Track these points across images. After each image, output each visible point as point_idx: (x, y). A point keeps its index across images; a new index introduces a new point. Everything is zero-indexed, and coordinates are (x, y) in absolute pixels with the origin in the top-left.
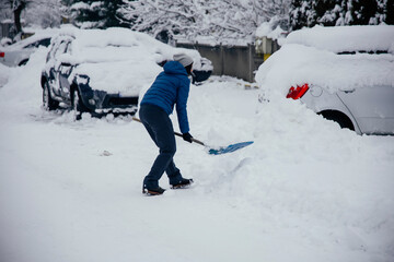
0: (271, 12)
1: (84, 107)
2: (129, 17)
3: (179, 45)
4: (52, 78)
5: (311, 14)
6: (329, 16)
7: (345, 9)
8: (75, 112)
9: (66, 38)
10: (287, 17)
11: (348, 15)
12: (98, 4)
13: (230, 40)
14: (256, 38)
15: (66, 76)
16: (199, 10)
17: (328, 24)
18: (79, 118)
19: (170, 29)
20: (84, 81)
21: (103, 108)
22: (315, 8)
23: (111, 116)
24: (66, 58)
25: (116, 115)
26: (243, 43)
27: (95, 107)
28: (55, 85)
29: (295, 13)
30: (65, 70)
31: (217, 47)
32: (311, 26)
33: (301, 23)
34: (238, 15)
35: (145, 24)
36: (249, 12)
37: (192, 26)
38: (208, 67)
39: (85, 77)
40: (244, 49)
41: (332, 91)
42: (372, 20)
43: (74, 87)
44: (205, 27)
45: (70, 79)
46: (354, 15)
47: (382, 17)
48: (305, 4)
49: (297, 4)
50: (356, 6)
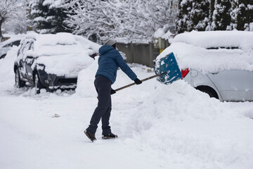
0: (164, 22)
1: (42, 86)
2: (71, 25)
4: (21, 66)
5: (189, 23)
6: (201, 24)
7: (211, 20)
8: (35, 89)
9: (30, 40)
10: (174, 25)
11: (213, 24)
12: (51, 17)
13: (137, 40)
14: (154, 39)
15: (30, 65)
16: (117, 20)
17: (200, 30)
19: (98, 33)
20: (42, 68)
21: (55, 85)
22: (192, 19)
24: (30, 53)
25: (63, 90)
26: (146, 42)
27: (49, 85)
28: (23, 71)
29: (179, 22)
30: (29, 61)
31: (129, 44)
32: (190, 31)
33: (183, 29)
34: (142, 24)
35: (82, 30)
36: (150, 21)
37: (113, 31)
39: (42, 65)
40: (146, 45)
41: (204, 73)
42: (228, 27)
43: (35, 72)
44: (121, 31)
45: (33, 67)
46: (217, 24)
47: (235, 25)
48: (185, 16)
49: (180, 17)
50: (218, 18)
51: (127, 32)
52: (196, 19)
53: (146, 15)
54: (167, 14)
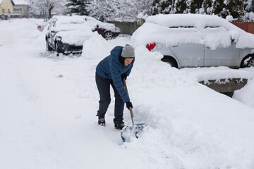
0: (143, 8)
1: (60, 51)
2: (88, 11)
3: (108, 22)
4: (49, 37)
5: (159, 9)
6: (167, 10)
7: (174, 7)
9: (54, 20)
10: (150, 10)
11: (175, 9)
12: (78, 6)
13: (127, 20)
14: (137, 19)
16: (115, 7)
17: (167, 13)
18: (58, 55)
19: (104, 15)
20: (59, 39)
21: (68, 50)
22: (161, 6)
23: (71, 54)
24: (52, 29)
25: (74, 54)
26: (133, 21)
27: (64, 51)
28: (50, 40)
29: (153, 8)
30: (53, 34)
31: (122, 22)
33: (155, 13)
34: (130, 9)
35: (94, 14)
36: (135, 8)
37: (113, 14)
38: (118, 31)
39: (60, 37)
40: (132, 23)
41: (167, 46)
42: (184, 11)
43: (56, 42)
44: (117, 14)
45: (54, 38)
46: (177, 10)
47: (189, 10)
48: (157, 4)
49: (154, 5)
50: (178, 5)
51: (121, 15)
52: (164, 6)
53: (132, 4)
54: (146, 3)
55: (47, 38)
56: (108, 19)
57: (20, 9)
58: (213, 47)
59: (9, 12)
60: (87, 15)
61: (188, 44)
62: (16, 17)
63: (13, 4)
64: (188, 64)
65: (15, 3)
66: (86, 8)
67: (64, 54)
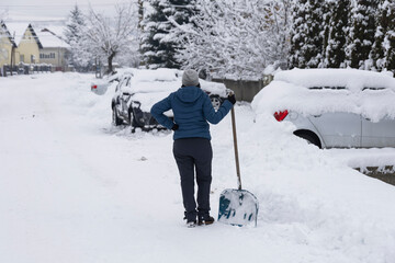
0: (275, 58)
1: (137, 124)
2: (179, 60)
3: (214, 80)
4: (119, 103)
5: (301, 59)
6: (313, 61)
7: (324, 56)
8: (131, 128)
9: (127, 76)
10: (286, 61)
11: (326, 60)
12: (161, 52)
13: (247, 77)
14: (264, 76)
15: (126, 102)
16: (226, 55)
17: (313, 67)
18: (133, 131)
19: (207, 69)
20: (137, 106)
21: (150, 124)
22: (304, 56)
23: (155, 130)
25: (159, 130)
26: (256, 79)
27: (144, 124)
28: (120, 108)
29: (291, 58)
30: (125, 97)
31: (238, 81)
32: (292, 68)
33: (295, 64)
34: (251, 60)
35: (189, 65)
36: (260, 57)
37: (222, 66)
39: (138, 103)
40: (256, 83)
41: (305, 115)
42: (342, 65)
43: (130, 110)
44: (230, 67)
45: (128, 104)
46: (330, 61)
47: (349, 62)
48: (298, 52)
49: (292, 52)
50: (331, 55)
51: (236, 68)
52: (309, 55)
53: (256, 51)
54: (279, 50)
55: (114, 105)
56: (214, 75)
57: (53, 56)
58: (375, 118)
59: (33, 61)
60: (178, 68)
61: (336, 112)
62: (45, 69)
63: (40, 46)
64: (336, 144)
65: (44, 45)
66: (176, 56)
67: (144, 130)
